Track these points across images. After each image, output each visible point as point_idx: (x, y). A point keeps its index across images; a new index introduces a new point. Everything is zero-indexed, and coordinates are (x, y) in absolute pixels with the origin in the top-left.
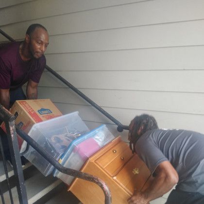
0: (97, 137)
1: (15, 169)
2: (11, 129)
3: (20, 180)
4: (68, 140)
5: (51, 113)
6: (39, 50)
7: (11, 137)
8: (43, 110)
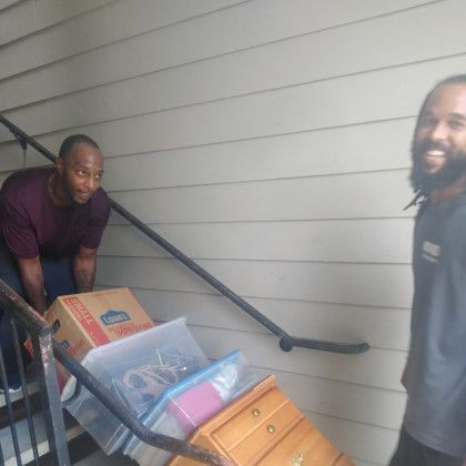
0: (222, 379)
1: (51, 438)
2: (44, 351)
3: (60, 461)
4: (160, 382)
5: (129, 319)
7: (42, 367)
8: (111, 314)
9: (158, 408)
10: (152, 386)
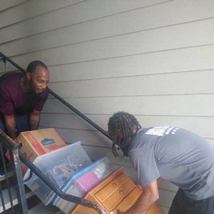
1: (19, 198)
2: (15, 156)
3: (23, 208)
4: (69, 171)
5: (54, 142)
6: (40, 88)
7: (14, 165)
8: (46, 140)
9: (69, 183)
10: (66, 173)
